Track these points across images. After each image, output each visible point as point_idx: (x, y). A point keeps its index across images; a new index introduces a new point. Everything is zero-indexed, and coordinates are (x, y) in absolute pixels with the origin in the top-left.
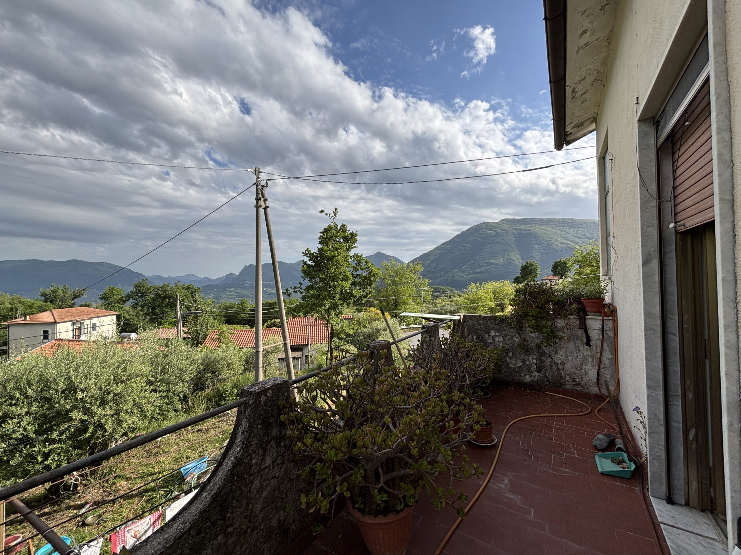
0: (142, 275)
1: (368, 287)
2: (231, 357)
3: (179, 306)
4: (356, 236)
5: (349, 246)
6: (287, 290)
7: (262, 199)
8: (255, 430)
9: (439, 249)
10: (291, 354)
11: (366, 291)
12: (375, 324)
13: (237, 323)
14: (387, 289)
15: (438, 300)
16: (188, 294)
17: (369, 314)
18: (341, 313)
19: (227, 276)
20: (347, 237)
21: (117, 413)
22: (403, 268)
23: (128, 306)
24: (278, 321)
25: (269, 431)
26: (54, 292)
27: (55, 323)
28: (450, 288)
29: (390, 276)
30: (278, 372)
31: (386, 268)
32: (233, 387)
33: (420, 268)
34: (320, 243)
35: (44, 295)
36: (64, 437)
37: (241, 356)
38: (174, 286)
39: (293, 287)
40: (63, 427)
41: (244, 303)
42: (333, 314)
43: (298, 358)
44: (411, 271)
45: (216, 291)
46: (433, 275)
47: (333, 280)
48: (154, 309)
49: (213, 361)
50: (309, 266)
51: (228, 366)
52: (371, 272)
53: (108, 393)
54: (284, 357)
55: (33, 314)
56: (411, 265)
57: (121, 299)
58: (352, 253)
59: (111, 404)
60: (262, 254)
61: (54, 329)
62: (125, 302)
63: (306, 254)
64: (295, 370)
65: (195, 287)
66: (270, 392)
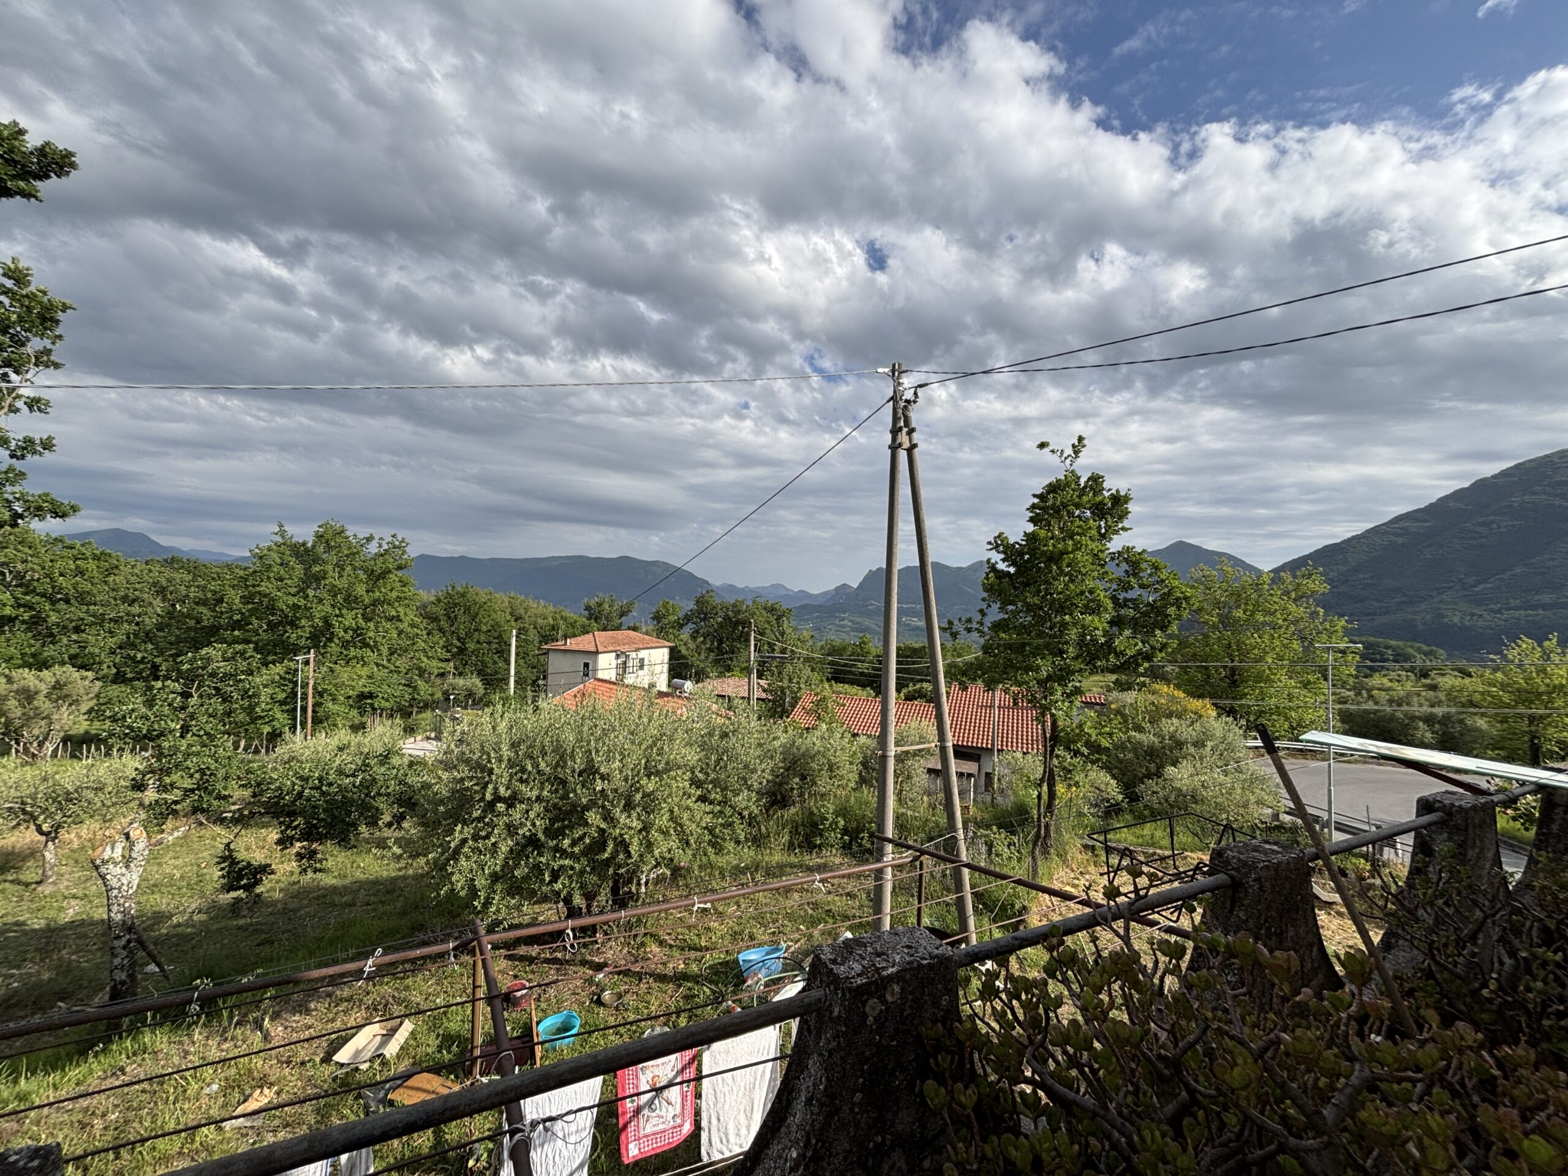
0: (707, 582)
1: (1158, 632)
2: (835, 752)
3: (753, 643)
4: (1126, 502)
5: (1108, 527)
6: (950, 623)
7: (905, 430)
8: (846, 1108)
9: (1385, 533)
10: (954, 765)
11: (1152, 641)
12: (1170, 726)
13: (852, 683)
14: (1206, 636)
15: (1377, 680)
16: (772, 619)
17: (1151, 697)
18: (1078, 691)
19: (837, 589)
20: (1102, 503)
21: (646, 828)
22: (1257, 586)
23: (685, 634)
24: (927, 687)
25: (889, 1115)
26: (600, 605)
27: (597, 653)
28: (1425, 648)
29: (1217, 604)
30: (925, 798)
31: (1206, 583)
32: (837, 813)
33: (1318, 585)
34: (1031, 520)
35: (588, 608)
36: (576, 850)
37: (855, 753)
38: (750, 603)
39: (964, 619)
40: (578, 833)
41: (864, 643)
42: (1059, 693)
43: (970, 775)
44: (1287, 593)
45: (818, 617)
46: (1358, 605)
47: (1062, 609)
48: (721, 642)
49: (803, 755)
50: (1001, 575)
51: (831, 769)
52: (1169, 593)
53: (637, 790)
54: (939, 767)
55: (575, 636)
56: (1287, 576)
57: (677, 622)
58: (1116, 544)
59: (638, 810)
60: (900, 547)
61: (596, 662)
62: (681, 626)
63: (997, 546)
64: (961, 799)
65: (784, 607)
66: (897, 988)
